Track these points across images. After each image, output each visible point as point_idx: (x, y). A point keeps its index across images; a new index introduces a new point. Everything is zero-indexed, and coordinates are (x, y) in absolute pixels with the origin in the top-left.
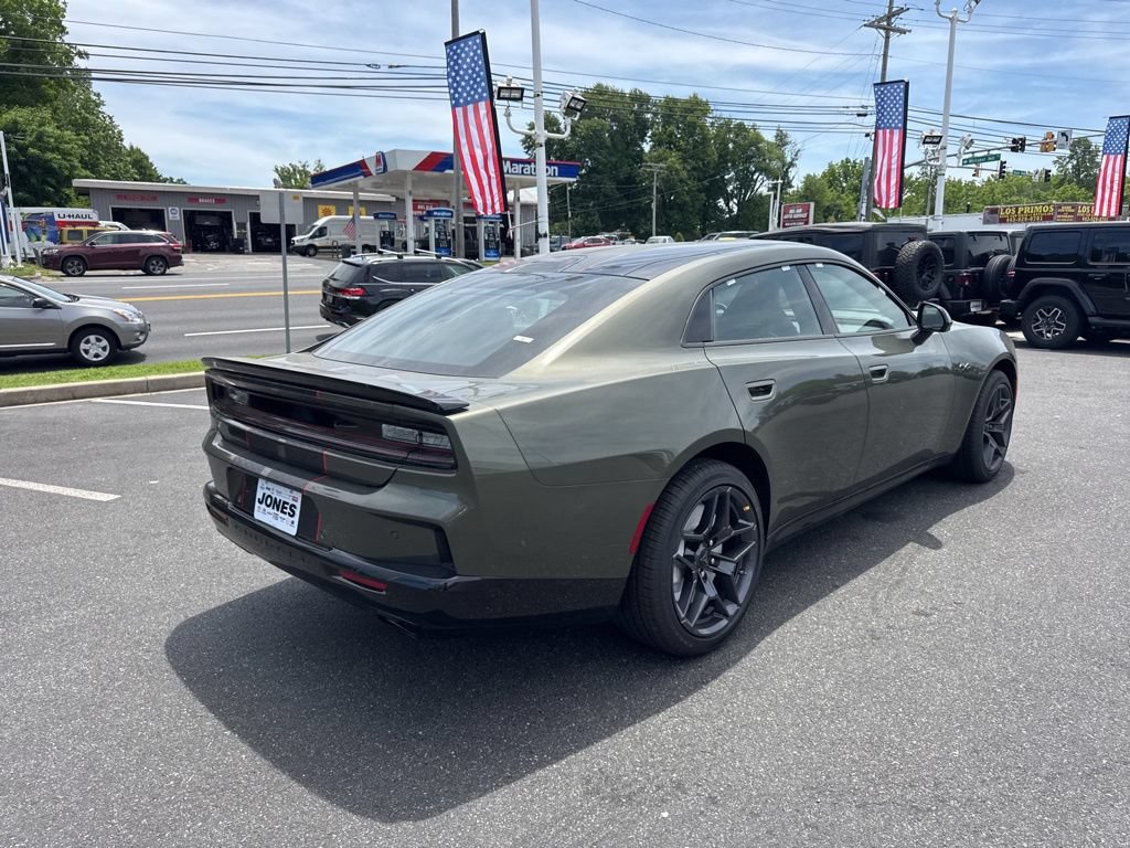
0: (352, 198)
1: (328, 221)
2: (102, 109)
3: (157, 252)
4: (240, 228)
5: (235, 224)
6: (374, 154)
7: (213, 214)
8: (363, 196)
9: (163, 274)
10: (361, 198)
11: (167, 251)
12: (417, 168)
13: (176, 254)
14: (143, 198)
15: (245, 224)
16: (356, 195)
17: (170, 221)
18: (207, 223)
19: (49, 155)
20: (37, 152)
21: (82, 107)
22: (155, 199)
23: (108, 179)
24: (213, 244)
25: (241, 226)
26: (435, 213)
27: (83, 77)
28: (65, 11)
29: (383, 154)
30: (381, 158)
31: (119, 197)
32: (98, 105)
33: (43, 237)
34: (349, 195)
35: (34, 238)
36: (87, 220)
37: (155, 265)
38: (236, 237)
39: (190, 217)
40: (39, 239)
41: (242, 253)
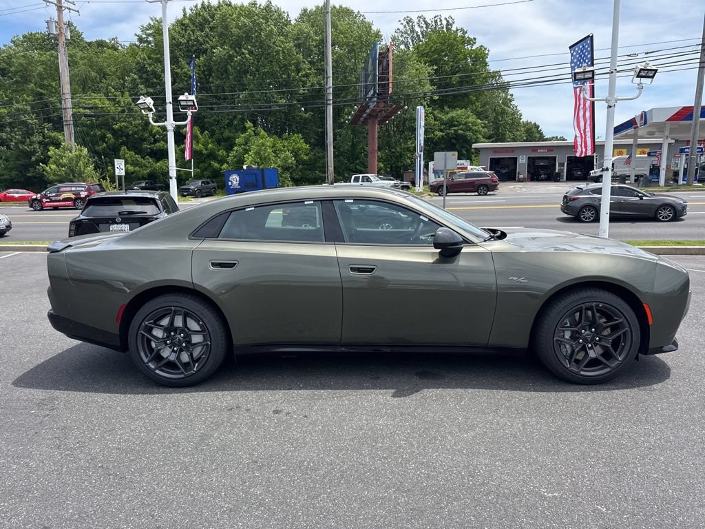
0: (632, 143)
1: (616, 159)
2: (513, 103)
3: (484, 183)
4: (561, 167)
5: (557, 164)
6: (640, 114)
7: (547, 158)
8: (640, 141)
9: (486, 195)
10: (638, 143)
11: (489, 182)
12: (669, 120)
13: (494, 184)
14: (507, 152)
15: (564, 164)
16: (636, 141)
17: (520, 164)
18: (542, 164)
19: (468, 133)
20: (462, 132)
21: (503, 103)
22: (513, 151)
23: (508, 142)
24: (543, 176)
25: (562, 165)
26: (686, 150)
27: (504, 87)
28: (488, 54)
29: (645, 112)
30: (644, 116)
31: (495, 152)
32: (511, 101)
33: (441, 176)
34: (630, 141)
35: (437, 176)
36: (462, 166)
37: (482, 190)
38: (557, 171)
39: (531, 161)
40: (439, 177)
41: (559, 181)
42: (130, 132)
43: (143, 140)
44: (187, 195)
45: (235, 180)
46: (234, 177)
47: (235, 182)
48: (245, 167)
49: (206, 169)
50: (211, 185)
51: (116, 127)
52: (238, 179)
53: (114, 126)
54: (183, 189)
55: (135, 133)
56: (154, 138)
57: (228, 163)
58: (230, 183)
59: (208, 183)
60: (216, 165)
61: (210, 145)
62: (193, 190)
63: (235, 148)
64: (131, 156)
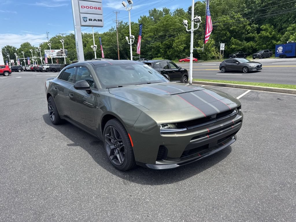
42: (237, 31)
43: (242, 33)
44: (256, 58)
45: (280, 49)
46: (280, 48)
47: (280, 51)
48: (287, 42)
49: (269, 44)
50: (270, 52)
51: (231, 29)
52: (282, 49)
53: (230, 29)
54: (254, 55)
55: (239, 30)
56: (247, 32)
57: (280, 41)
58: (277, 51)
59: (267, 51)
60: (275, 42)
61: (273, 33)
62: (259, 55)
63: (286, 33)
64: (235, 41)
